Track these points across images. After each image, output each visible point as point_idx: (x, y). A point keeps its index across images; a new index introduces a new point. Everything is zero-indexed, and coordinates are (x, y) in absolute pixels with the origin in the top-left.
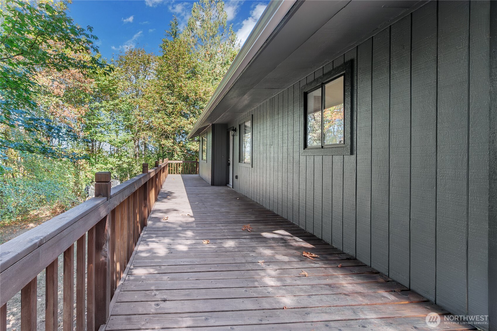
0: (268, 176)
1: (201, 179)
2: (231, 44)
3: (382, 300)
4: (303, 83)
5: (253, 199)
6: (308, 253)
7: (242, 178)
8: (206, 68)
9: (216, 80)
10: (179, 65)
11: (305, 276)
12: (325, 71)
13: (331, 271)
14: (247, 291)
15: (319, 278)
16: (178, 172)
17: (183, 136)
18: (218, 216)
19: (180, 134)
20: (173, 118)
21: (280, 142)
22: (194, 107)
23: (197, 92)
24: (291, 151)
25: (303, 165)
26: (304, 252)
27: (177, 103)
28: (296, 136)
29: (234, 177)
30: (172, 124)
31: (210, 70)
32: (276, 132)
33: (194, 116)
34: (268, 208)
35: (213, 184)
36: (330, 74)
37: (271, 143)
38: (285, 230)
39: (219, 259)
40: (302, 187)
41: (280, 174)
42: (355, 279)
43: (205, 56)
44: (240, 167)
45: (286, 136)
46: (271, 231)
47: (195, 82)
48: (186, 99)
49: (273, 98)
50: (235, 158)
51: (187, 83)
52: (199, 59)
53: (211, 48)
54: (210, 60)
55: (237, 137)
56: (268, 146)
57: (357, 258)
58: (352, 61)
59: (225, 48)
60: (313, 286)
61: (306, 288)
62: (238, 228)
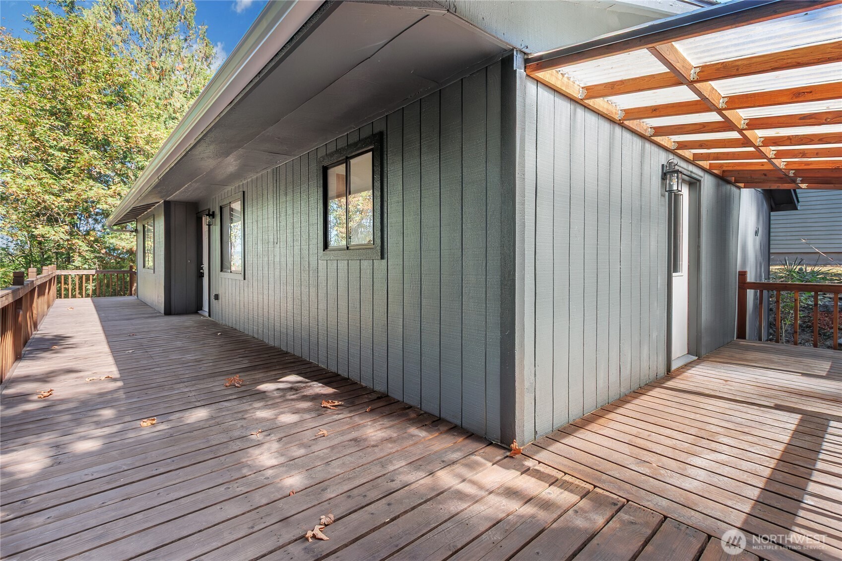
0: (271, 292)
1: (144, 304)
2: (203, 61)
3: (412, 440)
4: (322, 153)
5: (246, 332)
6: (328, 402)
7: (227, 298)
8: (150, 94)
9: (173, 119)
10: (84, 73)
11: (324, 436)
12: (351, 141)
13: (357, 420)
14: (229, 488)
15: (343, 433)
16: (84, 294)
17: (96, 220)
18: (179, 370)
19: (90, 216)
20: (69, 182)
21: (290, 239)
22: (123, 163)
23: (131, 135)
24: (305, 252)
25: (322, 274)
26: (323, 401)
27: (79, 150)
28: (313, 229)
29: (212, 297)
30: (67, 194)
31: (160, 99)
32: (283, 223)
33: (124, 182)
34: (272, 343)
35: (168, 312)
36: (355, 145)
37: (276, 241)
38: (297, 374)
39: (175, 448)
40: (322, 306)
41: (290, 288)
42: (386, 422)
43: (149, 70)
44: (223, 280)
45: (297, 230)
46: (275, 380)
47: (124, 116)
48: (103, 146)
49: (278, 168)
50: (214, 264)
51: (104, 113)
52: (133, 73)
53: (162, 58)
54: (160, 79)
55: (217, 227)
56: (271, 245)
57: (389, 394)
58: (381, 134)
59: (193, 64)
60: (333, 448)
61: (324, 453)
62: (218, 385)
